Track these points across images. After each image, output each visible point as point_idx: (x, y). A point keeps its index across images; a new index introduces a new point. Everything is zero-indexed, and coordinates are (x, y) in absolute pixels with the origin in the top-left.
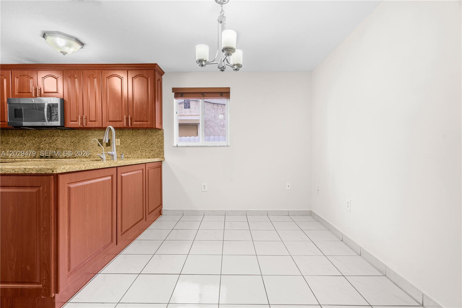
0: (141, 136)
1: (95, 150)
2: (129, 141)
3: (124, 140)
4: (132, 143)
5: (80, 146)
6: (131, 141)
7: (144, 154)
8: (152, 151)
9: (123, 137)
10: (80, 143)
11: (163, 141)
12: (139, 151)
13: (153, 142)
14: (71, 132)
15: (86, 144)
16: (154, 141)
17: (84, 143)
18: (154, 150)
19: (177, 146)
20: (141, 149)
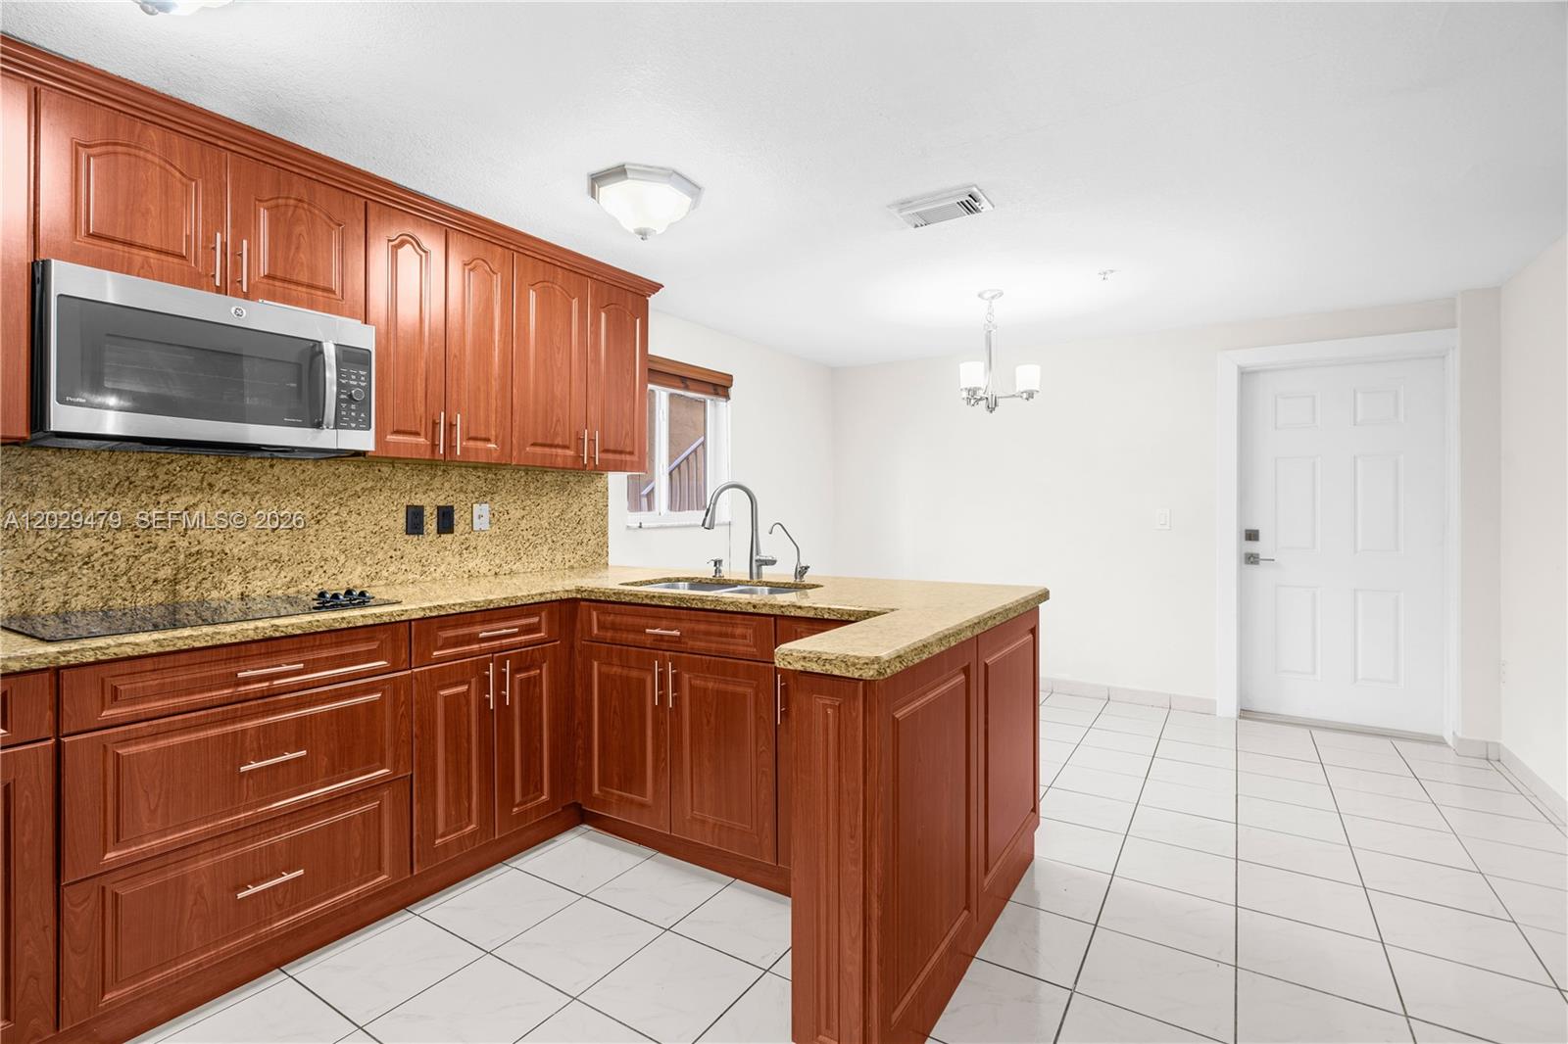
0: (552, 495)
1: (393, 553)
2: (516, 514)
3: (501, 509)
4: (524, 521)
5: (322, 535)
6: (523, 513)
7: (559, 557)
8: (579, 547)
9: (497, 498)
10: (324, 523)
11: (607, 514)
12: (546, 547)
13: (582, 517)
14: (276, 470)
15: (353, 529)
16: (584, 511)
17: (342, 523)
18: (585, 541)
19: (640, 527)
20: (549, 540)
